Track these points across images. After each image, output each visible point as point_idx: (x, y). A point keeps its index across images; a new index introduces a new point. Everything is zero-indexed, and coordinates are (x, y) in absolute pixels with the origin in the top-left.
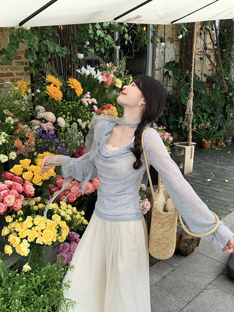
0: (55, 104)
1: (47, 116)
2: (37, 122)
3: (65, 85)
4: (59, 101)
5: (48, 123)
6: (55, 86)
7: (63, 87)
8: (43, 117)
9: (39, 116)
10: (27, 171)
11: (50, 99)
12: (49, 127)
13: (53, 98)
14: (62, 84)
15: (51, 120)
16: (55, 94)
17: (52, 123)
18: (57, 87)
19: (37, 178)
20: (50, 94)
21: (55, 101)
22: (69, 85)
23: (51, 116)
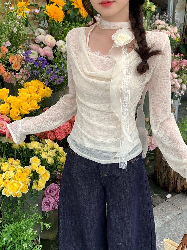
0: (55, 25)
1: (45, 39)
2: (35, 46)
3: (69, 5)
4: (60, 22)
5: (46, 47)
6: (57, 5)
7: (66, 7)
8: (41, 41)
9: (37, 40)
10: (4, 103)
11: (50, 20)
12: (47, 52)
13: (53, 19)
14: (66, 3)
15: (49, 44)
16: (55, 14)
17: (51, 47)
18: (59, 7)
19: (14, 112)
20: (50, 13)
21: (55, 22)
22: (72, 4)
23: (50, 39)
